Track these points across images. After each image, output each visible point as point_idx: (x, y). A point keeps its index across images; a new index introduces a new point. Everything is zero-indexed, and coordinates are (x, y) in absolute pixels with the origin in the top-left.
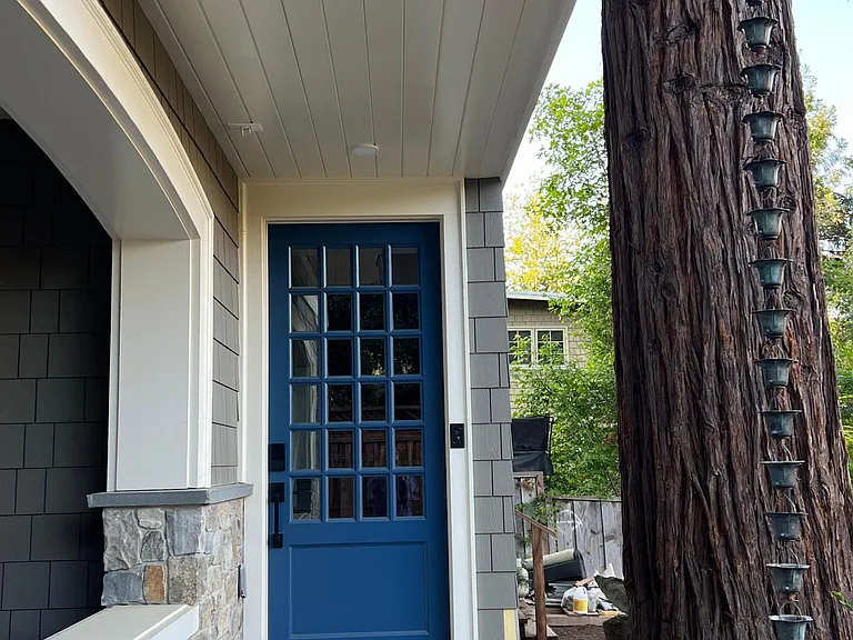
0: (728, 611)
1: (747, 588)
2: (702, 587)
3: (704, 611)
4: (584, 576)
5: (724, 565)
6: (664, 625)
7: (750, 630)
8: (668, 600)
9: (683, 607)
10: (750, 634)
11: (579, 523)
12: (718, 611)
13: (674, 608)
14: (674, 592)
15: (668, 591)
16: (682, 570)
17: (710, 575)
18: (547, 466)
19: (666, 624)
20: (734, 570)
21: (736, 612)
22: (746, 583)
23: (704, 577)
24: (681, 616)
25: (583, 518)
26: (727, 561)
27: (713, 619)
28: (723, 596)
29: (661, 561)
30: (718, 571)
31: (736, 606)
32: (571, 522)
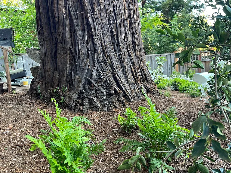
0: (91, 31)
1: (100, 19)
2: (77, 21)
3: (79, 33)
4: (26, 76)
5: (89, 8)
6: (59, 45)
7: (101, 40)
8: (61, 30)
9: (68, 33)
10: (101, 43)
11: (24, 62)
12: (86, 33)
13: (64, 34)
14: (63, 26)
15: (61, 26)
16: (67, 14)
17: (82, 15)
18: (13, 45)
19: (60, 44)
20: (93, 10)
21: (95, 31)
22: (99, 17)
23: (79, 16)
24: (68, 37)
25: (26, 60)
26: (90, 6)
27: (84, 37)
28: (89, 24)
29: (56, 11)
30: (86, 12)
31: (95, 29)
32: (22, 61)
